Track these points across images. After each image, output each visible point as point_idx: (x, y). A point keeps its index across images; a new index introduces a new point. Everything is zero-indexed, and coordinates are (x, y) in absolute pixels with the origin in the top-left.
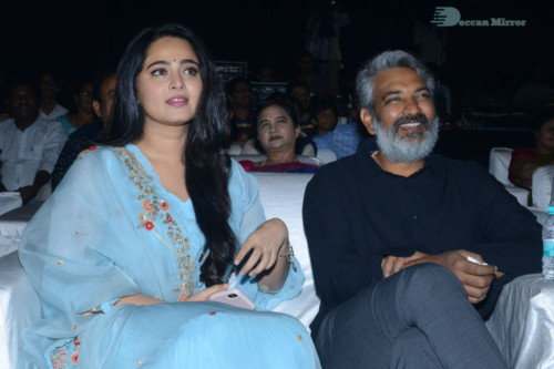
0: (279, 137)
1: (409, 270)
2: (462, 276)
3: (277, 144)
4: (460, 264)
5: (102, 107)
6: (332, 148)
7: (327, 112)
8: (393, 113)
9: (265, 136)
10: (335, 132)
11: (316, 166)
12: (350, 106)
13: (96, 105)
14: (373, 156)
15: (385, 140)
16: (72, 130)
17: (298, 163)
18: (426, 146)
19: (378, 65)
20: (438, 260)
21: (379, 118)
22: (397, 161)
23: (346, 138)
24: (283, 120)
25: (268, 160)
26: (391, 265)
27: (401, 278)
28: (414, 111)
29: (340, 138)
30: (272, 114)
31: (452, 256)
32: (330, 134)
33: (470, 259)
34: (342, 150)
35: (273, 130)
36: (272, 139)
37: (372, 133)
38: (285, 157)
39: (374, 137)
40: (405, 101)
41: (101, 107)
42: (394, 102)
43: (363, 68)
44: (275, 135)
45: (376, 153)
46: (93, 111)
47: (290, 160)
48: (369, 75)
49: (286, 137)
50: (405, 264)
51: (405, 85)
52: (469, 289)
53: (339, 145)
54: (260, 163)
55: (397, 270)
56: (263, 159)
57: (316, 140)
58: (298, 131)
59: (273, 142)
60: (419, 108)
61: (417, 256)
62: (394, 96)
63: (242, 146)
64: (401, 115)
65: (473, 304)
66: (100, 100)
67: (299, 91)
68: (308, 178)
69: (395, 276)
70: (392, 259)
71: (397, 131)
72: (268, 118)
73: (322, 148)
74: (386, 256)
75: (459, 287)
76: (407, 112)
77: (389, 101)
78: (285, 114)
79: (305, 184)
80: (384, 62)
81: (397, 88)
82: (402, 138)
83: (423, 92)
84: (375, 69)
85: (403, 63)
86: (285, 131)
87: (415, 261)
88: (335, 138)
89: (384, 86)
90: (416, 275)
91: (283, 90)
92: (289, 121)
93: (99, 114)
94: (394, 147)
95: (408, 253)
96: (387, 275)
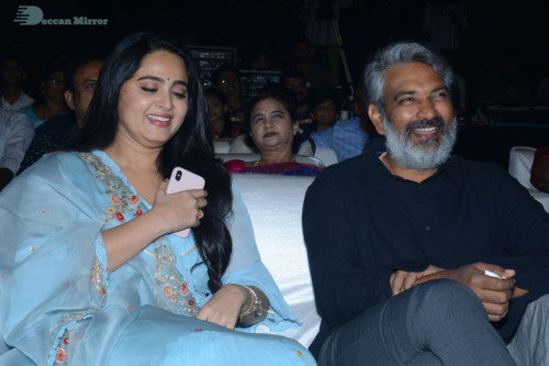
0: (274, 134)
1: (422, 287)
2: (480, 293)
3: (273, 141)
4: (477, 280)
5: (76, 99)
6: (332, 146)
7: (326, 104)
8: (406, 114)
9: (259, 131)
10: (336, 127)
11: (316, 167)
12: (351, 98)
13: (68, 96)
14: (381, 158)
15: (395, 143)
16: (39, 123)
17: (295, 164)
18: (442, 153)
19: (390, 59)
20: (453, 275)
21: (389, 118)
22: (409, 168)
23: (348, 134)
24: (279, 115)
25: (262, 160)
26: (401, 281)
27: (413, 296)
28: (430, 115)
29: (341, 135)
30: (267, 108)
31: (468, 270)
32: (329, 130)
33: (488, 273)
34: (343, 149)
35: (268, 125)
36: (266, 135)
37: (381, 133)
38: (280, 156)
39: (383, 138)
40: (420, 102)
41: (74, 99)
42: (408, 103)
43: (372, 60)
44: (269, 131)
45: (384, 154)
46: (64, 102)
47: (286, 160)
48: (379, 68)
49: (282, 134)
50: (417, 279)
51: (420, 84)
52: (488, 306)
53: (340, 143)
54: (253, 163)
55: (408, 286)
56: (256, 159)
57: (314, 136)
58: (296, 127)
59: (268, 139)
60: (435, 111)
61: (431, 270)
62: (408, 96)
63: (231, 143)
64: (415, 118)
65: (493, 323)
66: (73, 91)
67: (294, 82)
68: (308, 182)
69: (406, 294)
70: (402, 274)
71: (409, 136)
72: (263, 112)
73: (321, 146)
74: (395, 271)
75: (477, 305)
76: (421, 115)
77: (402, 101)
78: (282, 108)
79: (305, 189)
80: (397, 55)
81: (412, 88)
82: (415, 144)
83: (441, 91)
84: (387, 63)
85: (418, 58)
86: (282, 127)
87: (427, 276)
88: (335, 134)
89: (396, 83)
90: (430, 292)
91: (276, 80)
92: (287, 116)
93: (71, 106)
94: (405, 153)
95: (420, 267)
96: (396, 292)
